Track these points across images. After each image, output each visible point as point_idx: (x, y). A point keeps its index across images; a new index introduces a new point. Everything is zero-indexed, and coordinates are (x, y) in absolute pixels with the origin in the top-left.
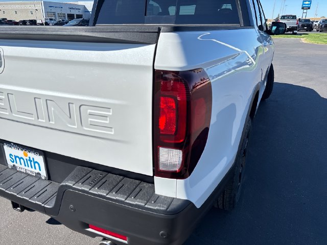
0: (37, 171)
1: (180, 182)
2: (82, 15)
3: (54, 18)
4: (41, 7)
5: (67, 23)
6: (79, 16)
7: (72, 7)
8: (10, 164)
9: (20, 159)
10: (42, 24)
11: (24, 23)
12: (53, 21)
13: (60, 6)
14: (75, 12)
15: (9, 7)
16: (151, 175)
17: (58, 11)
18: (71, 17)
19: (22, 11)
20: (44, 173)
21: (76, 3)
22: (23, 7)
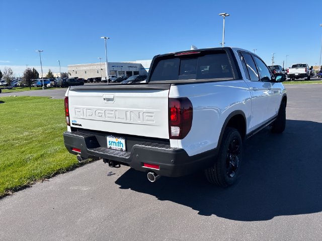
0: (121, 147)
1: (179, 140)
2: (138, 72)
3: (115, 75)
4: (105, 67)
5: (126, 79)
6: (136, 73)
7: (131, 66)
8: (109, 146)
9: (114, 142)
10: (105, 81)
11: (91, 80)
12: (114, 78)
13: (121, 65)
14: (133, 70)
15: (81, 68)
16: (168, 138)
17: (119, 69)
18: (129, 74)
19: (91, 71)
20: (124, 148)
21: (134, 62)
22: (91, 67)
